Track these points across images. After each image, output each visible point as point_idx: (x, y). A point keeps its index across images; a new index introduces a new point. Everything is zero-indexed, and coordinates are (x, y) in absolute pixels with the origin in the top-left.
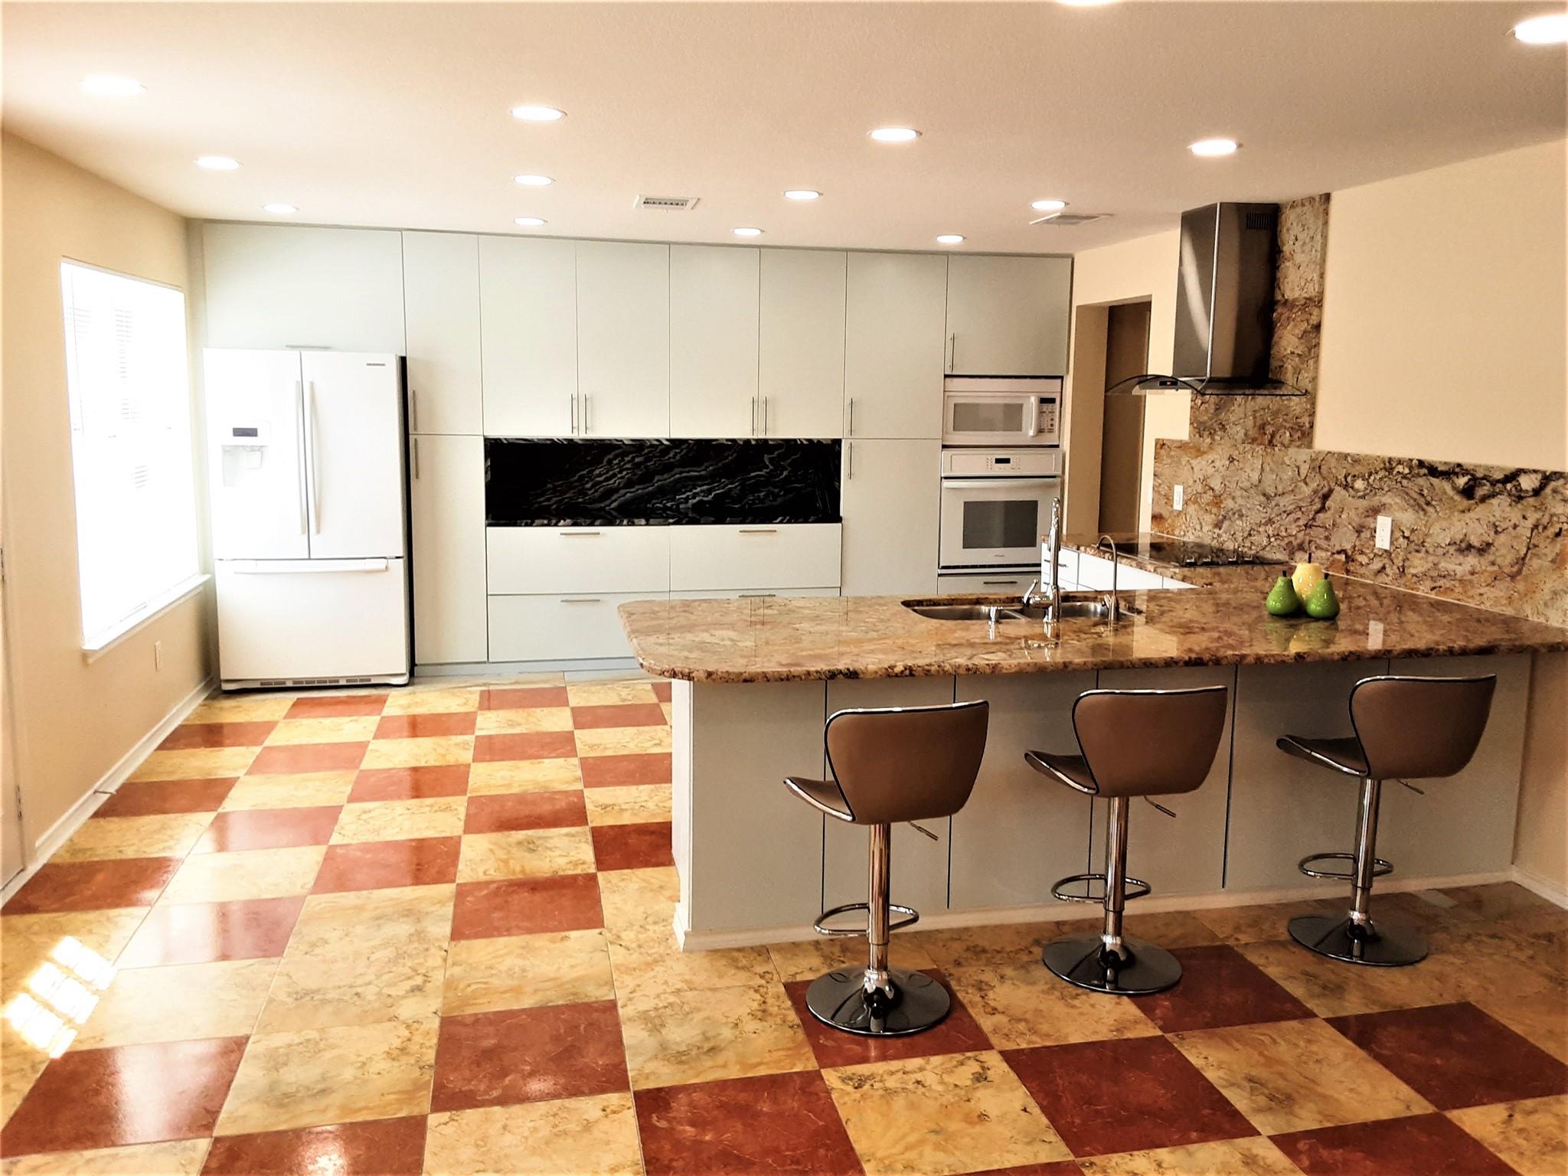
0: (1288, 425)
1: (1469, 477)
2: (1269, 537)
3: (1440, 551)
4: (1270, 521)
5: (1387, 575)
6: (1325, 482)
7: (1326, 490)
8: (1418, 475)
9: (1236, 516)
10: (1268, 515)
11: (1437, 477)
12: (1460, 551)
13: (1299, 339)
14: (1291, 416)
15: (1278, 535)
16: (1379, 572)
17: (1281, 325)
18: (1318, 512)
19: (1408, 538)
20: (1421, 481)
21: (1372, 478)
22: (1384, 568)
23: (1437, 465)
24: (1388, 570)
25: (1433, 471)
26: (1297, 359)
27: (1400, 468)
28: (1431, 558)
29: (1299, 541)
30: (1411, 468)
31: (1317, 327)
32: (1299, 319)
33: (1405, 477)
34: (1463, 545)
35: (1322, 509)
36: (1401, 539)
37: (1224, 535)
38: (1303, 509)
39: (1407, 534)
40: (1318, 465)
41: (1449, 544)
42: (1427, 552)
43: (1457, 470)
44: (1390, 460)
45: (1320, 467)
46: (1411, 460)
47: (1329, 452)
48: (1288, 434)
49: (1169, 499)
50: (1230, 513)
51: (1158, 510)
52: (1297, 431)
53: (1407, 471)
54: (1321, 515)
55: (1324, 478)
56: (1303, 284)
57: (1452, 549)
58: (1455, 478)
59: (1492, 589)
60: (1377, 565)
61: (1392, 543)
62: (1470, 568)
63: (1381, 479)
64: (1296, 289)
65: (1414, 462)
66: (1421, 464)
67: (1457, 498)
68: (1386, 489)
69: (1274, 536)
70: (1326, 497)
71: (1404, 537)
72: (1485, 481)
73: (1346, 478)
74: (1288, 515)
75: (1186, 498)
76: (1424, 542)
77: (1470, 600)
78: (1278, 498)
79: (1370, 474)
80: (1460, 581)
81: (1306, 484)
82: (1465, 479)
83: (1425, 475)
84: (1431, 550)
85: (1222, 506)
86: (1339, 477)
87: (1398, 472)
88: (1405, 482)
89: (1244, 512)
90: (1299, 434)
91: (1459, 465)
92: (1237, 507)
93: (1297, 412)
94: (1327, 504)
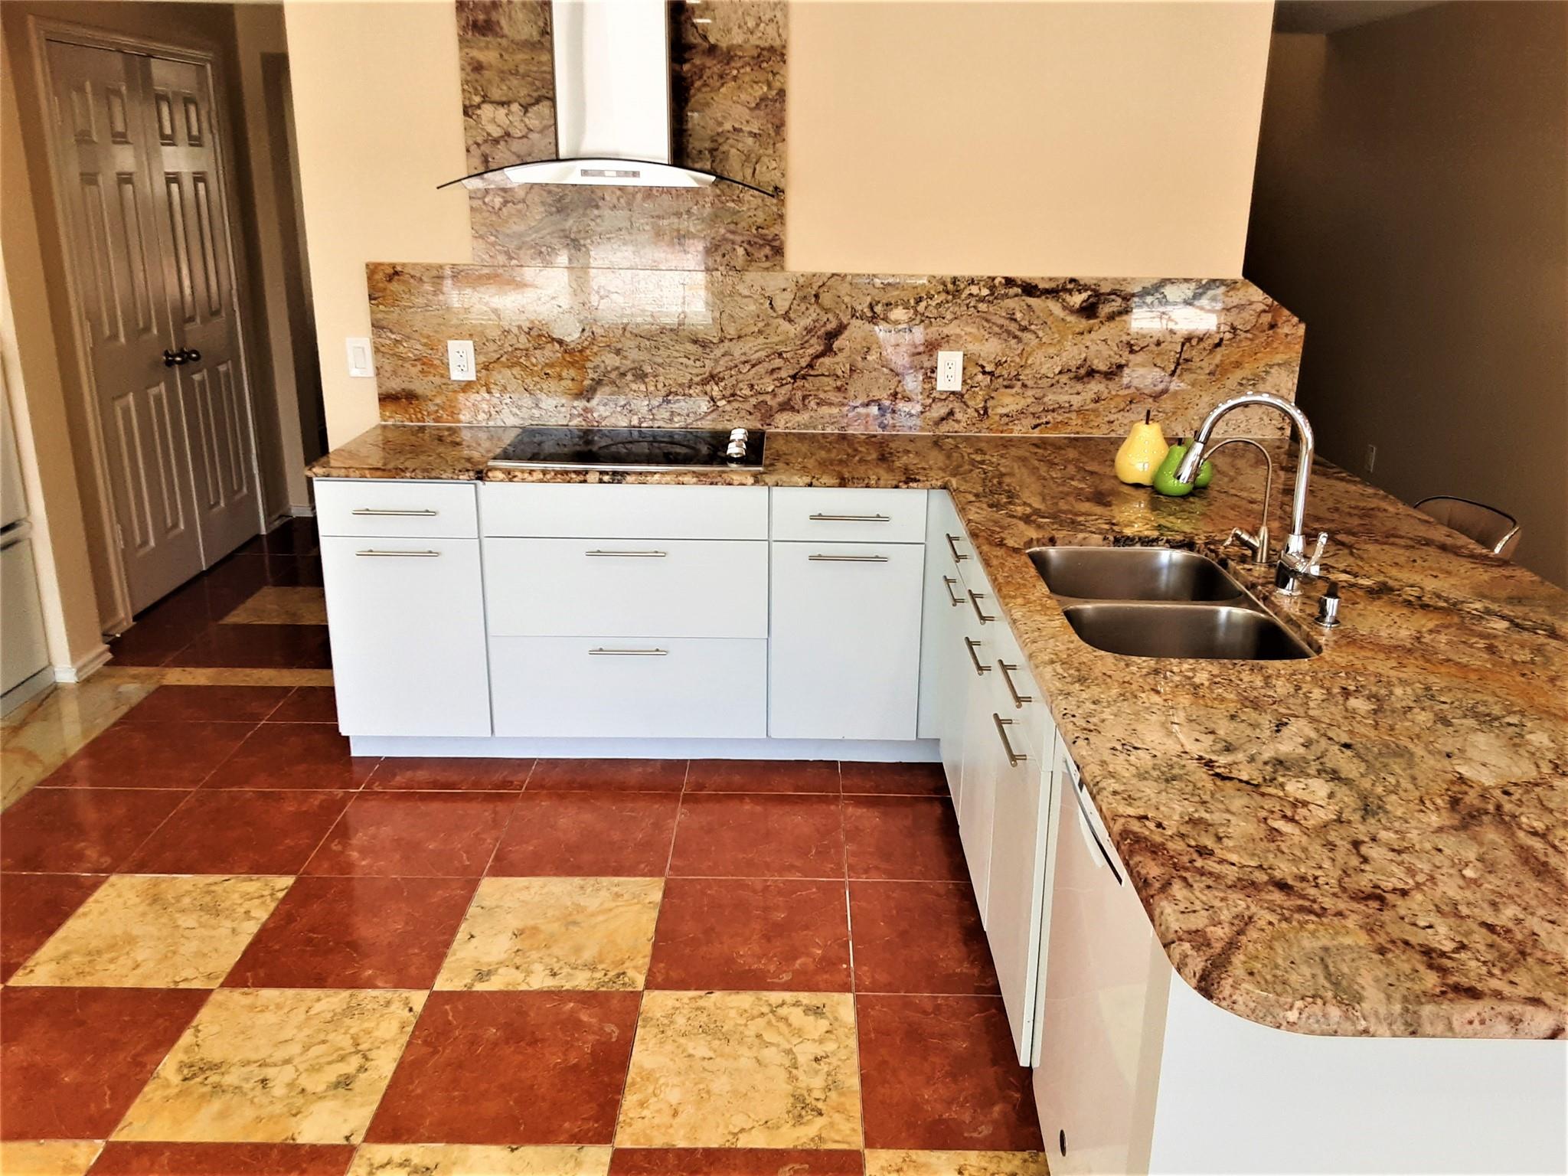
0: (738, 239)
1: (1089, 293)
2: (712, 399)
3: (1045, 383)
4: (713, 378)
5: (958, 421)
6: (830, 316)
7: (830, 327)
8: (1006, 296)
9: (629, 377)
10: (707, 369)
11: (1038, 297)
12: (1078, 378)
13: (751, 109)
14: (743, 224)
15: (733, 395)
16: (943, 419)
17: (705, 85)
18: (822, 354)
19: (991, 374)
20: (1010, 303)
21: (923, 304)
22: (951, 413)
23: (1036, 282)
24: (958, 416)
25: (1029, 289)
26: (750, 141)
27: (974, 290)
28: (1030, 393)
29: (780, 399)
30: (992, 289)
31: (782, 93)
32: (747, 79)
33: (982, 300)
34: (1082, 371)
35: (828, 350)
36: (980, 377)
37: (601, 408)
38: (784, 355)
39: (988, 369)
40: (812, 291)
41: (1060, 372)
42: (1024, 386)
43: (1070, 286)
44: (955, 280)
45: (817, 296)
46: (993, 279)
47: (833, 275)
48: (740, 251)
49: (432, 363)
50: (614, 375)
51: (395, 385)
52: (762, 246)
53: (985, 292)
54: (826, 361)
55: (827, 311)
56: (751, 24)
57: (1064, 379)
58: (1067, 297)
59: (1126, 414)
60: (940, 410)
61: (964, 382)
62: (1094, 396)
63: (939, 305)
64: (735, 30)
65: (997, 282)
66: (1009, 282)
67: (1071, 318)
68: (949, 316)
69: (724, 397)
70: (832, 336)
71: (984, 373)
72: (1113, 297)
73: (871, 307)
74: (753, 366)
75: (482, 359)
76: (1018, 374)
77: (1094, 431)
78: (727, 343)
79: (919, 300)
80: (1078, 412)
81: (790, 321)
82: (1084, 295)
83: (1016, 295)
84: (1030, 383)
85: (589, 365)
86: (859, 308)
87: (971, 294)
88: (982, 307)
89: (648, 369)
90: (767, 250)
91: (1072, 280)
92: (628, 364)
93: (760, 221)
94: (836, 345)
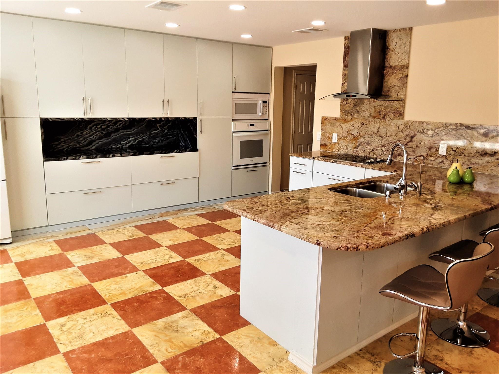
0: (392, 111)
1: (486, 129)
2: (383, 151)
3: (471, 155)
4: (384, 146)
5: (444, 164)
6: (413, 132)
7: (413, 134)
8: (461, 129)
9: (366, 144)
10: (382, 143)
11: (470, 130)
12: (482, 155)
13: (398, 80)
14: (394, 108)
15: (388, 150)
16: (440, 163)
17: (389, 75)
18: (409, 142)
19: (455, 151)
20: (462, 131)
21: (437, 130)
22: (443, 161)
23: (470, 125)
24: (445, 162)
25: (468, 127)
26: (397, 88)
27: (451, 127)
28: (466, 158)
29: (398, 153)
30: (457, 126)
31: (407, 76)
32: (398, 73)
33: (453, 130)
34: (483, 153)
35: (411, 141)
36: (452, 152)
37: (359, 151)
38: (400, 141)
39: (454, 149)
40: (407, 125)
41: (476, 153)
42: (465, 155)
43: (480, 127)
44: (446, 124)
45: (409, 126)
46: (457, 124)
47: (414, 121)
48: (392, 115)
49: (330, 138)
50: (363, 143)
51: (323, 142)
52: (398, 113)
53: (454, 127)
54: (410, 143)
55: (412, 130)
56: (400, 60)
57: (477, 155)
58: (479, 130)
59: (497, 168)
60: (440, 160)
61: (447, 153)
62: (486, 161)
63: (441, 131)
64: (396, 62)
65: (458, 124)
66: (462, 125)
67: (480, 137)
68: (444, 134)
69: (385, 151)
70: (412, 137)
71: (453, 151)
72: (494, 131)
73: (423, 130)
74: (393, 143)
75: (338, 138)
76: (463, 152)
77: (486, 172)
78: (387, 137)
79: (436, 129)
80: (481, 165)
81: (403, 132)
82: (484, 130)
83: (463, 129)
84: (466, 155)
85: (358, 140)
86: (420, 130)
87: (450, 128)
88: (454, 132)
89: (370, 143)
90: (399, 115)
91: (481, 125)
92: (366, 141)
93: (397, 107)
94: (413, 139)
